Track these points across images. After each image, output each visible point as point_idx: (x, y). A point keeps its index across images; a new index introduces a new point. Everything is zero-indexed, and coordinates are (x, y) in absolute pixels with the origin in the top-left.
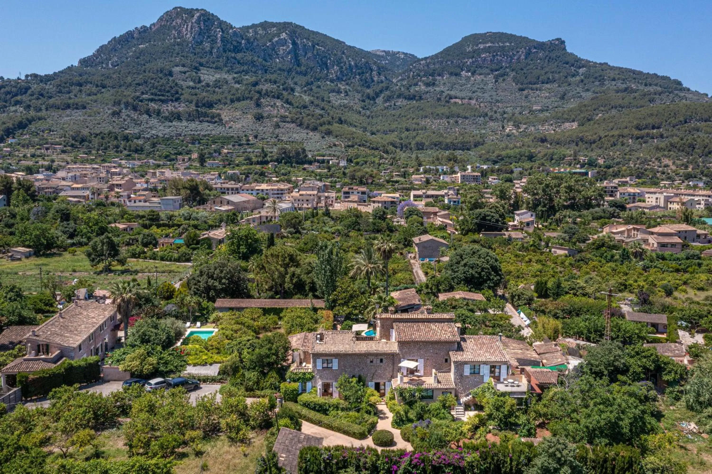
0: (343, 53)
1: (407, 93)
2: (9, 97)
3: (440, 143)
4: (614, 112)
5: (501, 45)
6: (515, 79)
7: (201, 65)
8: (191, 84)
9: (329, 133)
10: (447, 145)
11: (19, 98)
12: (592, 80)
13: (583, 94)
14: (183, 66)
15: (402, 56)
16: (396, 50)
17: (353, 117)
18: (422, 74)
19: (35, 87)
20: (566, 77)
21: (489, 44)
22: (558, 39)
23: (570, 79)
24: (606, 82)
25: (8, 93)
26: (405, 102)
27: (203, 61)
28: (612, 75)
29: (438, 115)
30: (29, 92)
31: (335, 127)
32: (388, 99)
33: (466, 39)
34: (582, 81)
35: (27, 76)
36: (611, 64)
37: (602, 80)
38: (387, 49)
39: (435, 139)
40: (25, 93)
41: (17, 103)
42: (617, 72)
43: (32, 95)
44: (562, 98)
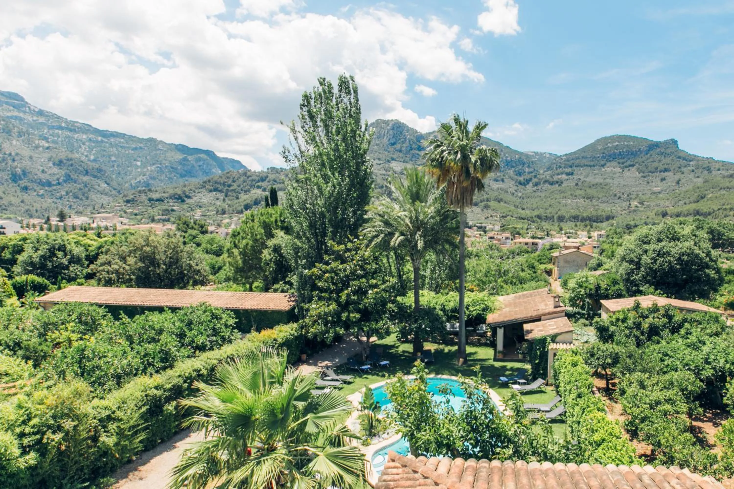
0: (502, 151)
1: (551, 180)
2: (254, 183)
3: (578, 216)
4: (723, 192)
5: (626, 143)
6: (638, 169)
7: (393, 159)
8: (384, 172)
9: (487, 207)
10: (583, 217)
11: (259, 184)
12: (700, 170)
13: (695, 180)
14: (379, 159)
15: (548, 156)
16: (543, 151)
17: (509, 197)
18: (563, 166)
19: (272, 177)
20: (680, 168)
21: (617, 143)
22: (672, 140)
23: (683, 169)
24: (713, 172)
25: (253, 180)
26: (549, 186)
27: (394, 156)
28: (717, 167)
29: (576, 196)
30: (268, 180)
31: (492, 204)
32: (536, 184)
33: (598, 141)
34: (693, 171)
35: (268, 169)
36: (716, 159)
37: (709, 170)
38: (536, 151)
39: (574, 212)
40: (265, 180)
41: (259, 187)
42: (721, 164)
43: (269, 182)
44: (678, 183)
